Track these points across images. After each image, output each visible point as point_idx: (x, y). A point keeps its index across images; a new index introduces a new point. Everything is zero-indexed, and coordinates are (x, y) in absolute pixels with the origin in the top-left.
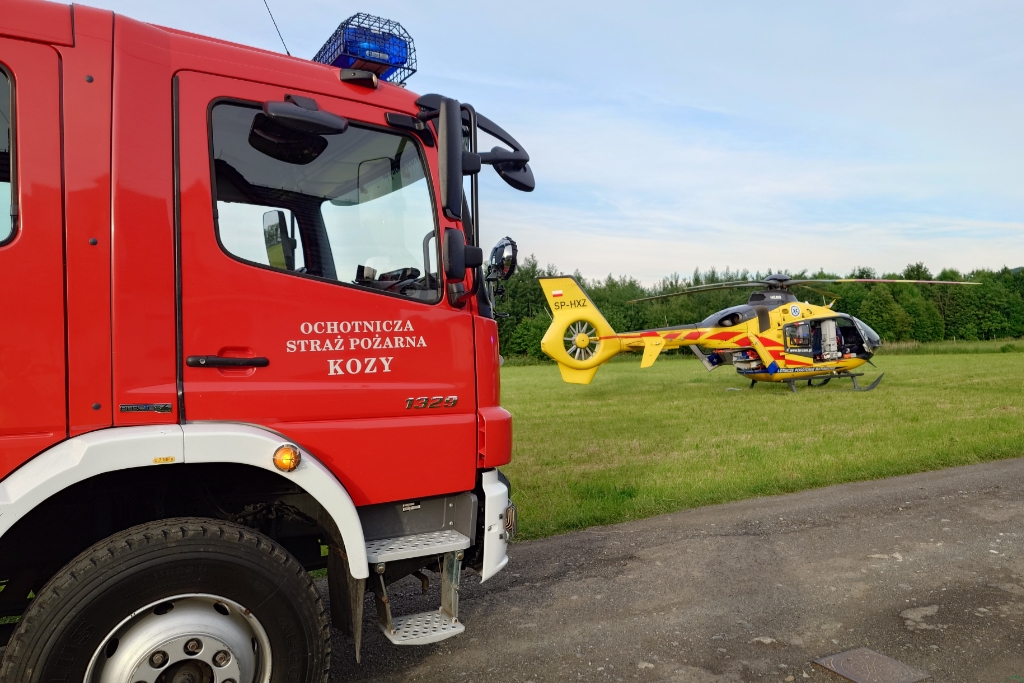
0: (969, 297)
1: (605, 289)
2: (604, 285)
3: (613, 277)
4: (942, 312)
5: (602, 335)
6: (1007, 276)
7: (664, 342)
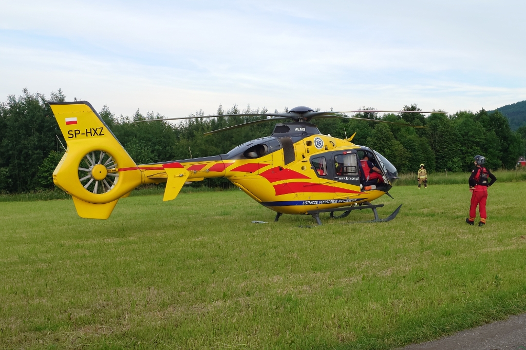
0: (454, 134)
1: (133, 124)
2: (132, 120)
3: (140, 113)
4: (434, 148)
5: (121, 167)
6: (484, 117)
7: (188, 174)
